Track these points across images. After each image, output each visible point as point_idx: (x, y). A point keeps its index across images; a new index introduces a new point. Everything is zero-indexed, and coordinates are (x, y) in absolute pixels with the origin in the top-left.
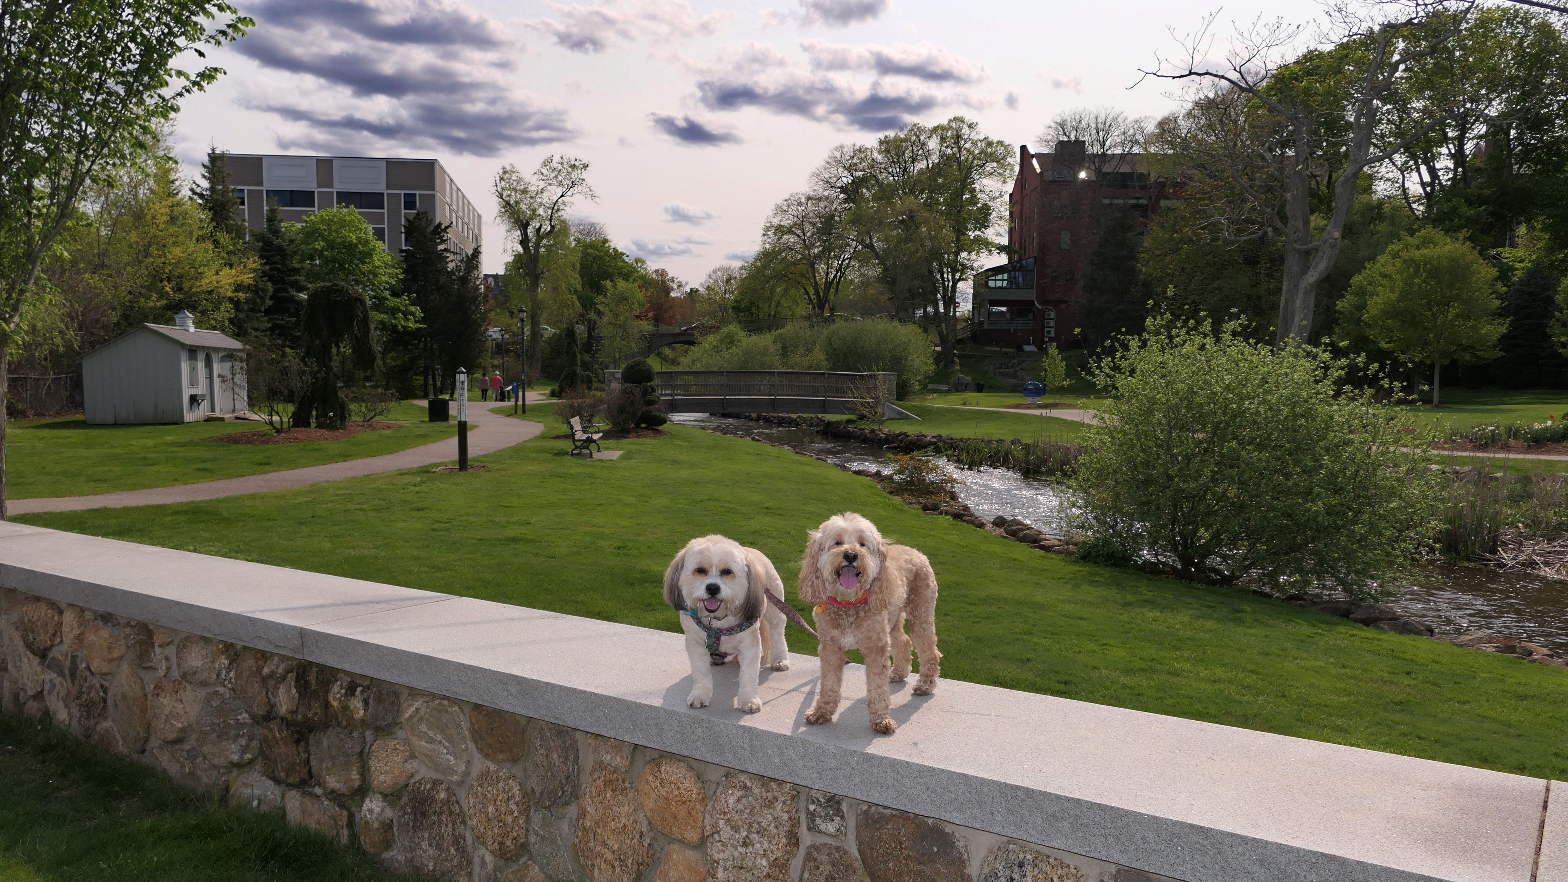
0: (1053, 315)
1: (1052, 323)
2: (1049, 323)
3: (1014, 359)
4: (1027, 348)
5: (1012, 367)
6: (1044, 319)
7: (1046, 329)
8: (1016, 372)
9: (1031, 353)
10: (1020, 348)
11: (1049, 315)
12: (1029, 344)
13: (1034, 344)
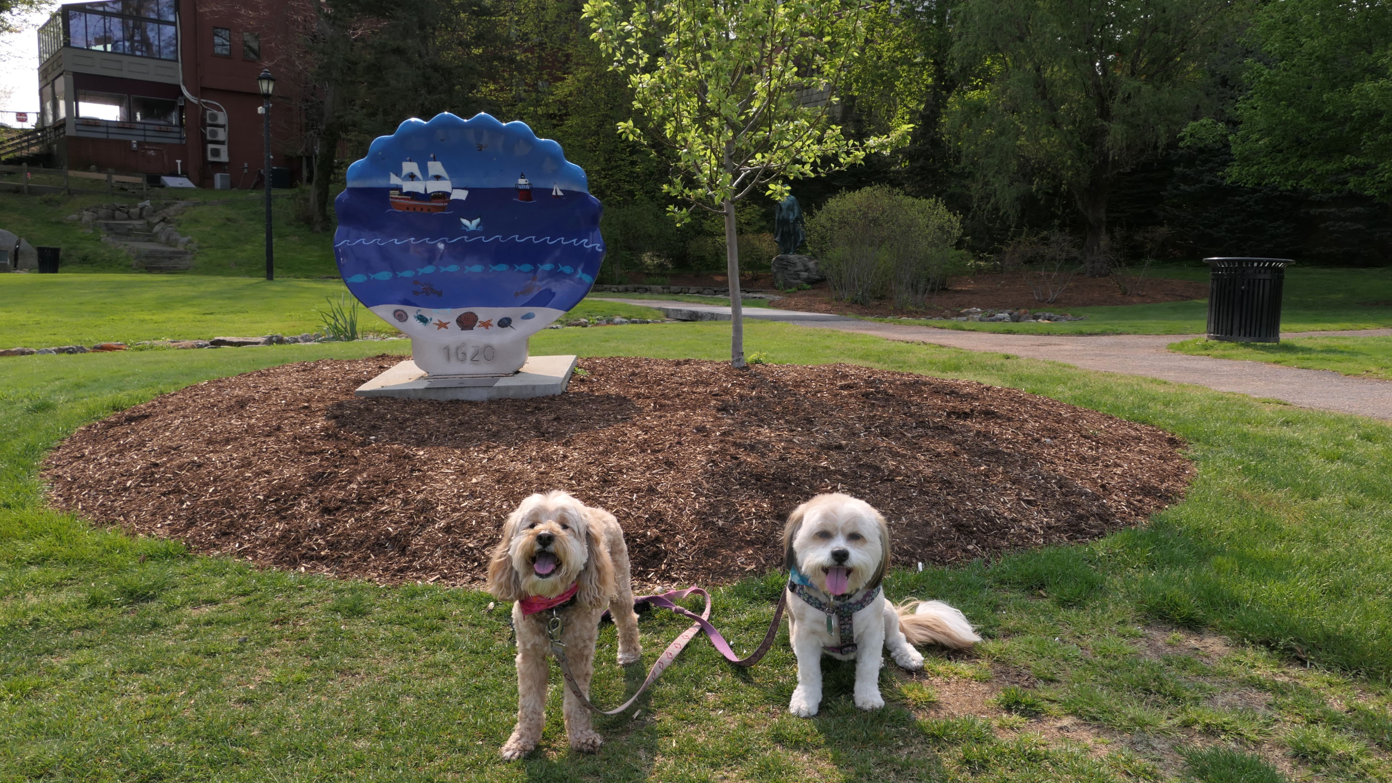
0: (222, 118)
1: (222, 135)
2: (214, 134)
3: (142, 198)
4: (171, 182)
5: (141, 217)
6: (204, 125)
7: (210, 146)
8: (151, 226)
9: (179, 194)
10: (154, 181)
11: (214, 117)
12: (174, 174)
13: (185, 174)
